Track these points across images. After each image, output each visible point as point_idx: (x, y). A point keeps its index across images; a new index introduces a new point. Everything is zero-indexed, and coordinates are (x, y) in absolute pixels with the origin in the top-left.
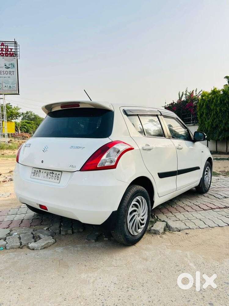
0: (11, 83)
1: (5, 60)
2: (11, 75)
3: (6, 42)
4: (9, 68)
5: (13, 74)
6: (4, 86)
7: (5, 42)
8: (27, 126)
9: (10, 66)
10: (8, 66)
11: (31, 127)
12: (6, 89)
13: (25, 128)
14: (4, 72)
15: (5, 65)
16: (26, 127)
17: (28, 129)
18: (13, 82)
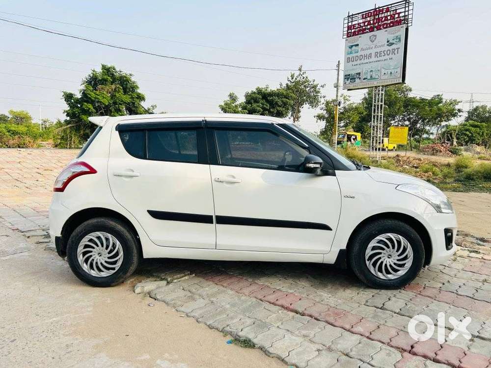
0: (393, 68)
1: (389, 33)
2: (395, 54)
3: (393, 4)
4: (393, 44)
5: (398, 53)
6: (383, 74)
7: (391, 4)
8: (470, 132)
9: (394, 42)
10: (391, 41)
11: (479, 134)
12: (386, 77)
13: (466, 135)
14: (385, 52)
15: (388, 42)
16: (468, 133)
17: (472, 136)
18: (396, 65)
